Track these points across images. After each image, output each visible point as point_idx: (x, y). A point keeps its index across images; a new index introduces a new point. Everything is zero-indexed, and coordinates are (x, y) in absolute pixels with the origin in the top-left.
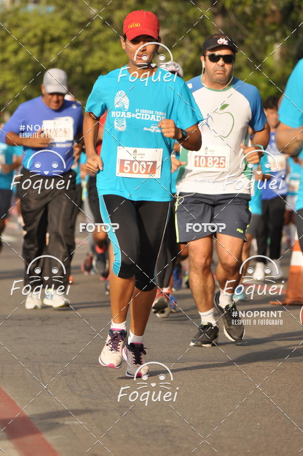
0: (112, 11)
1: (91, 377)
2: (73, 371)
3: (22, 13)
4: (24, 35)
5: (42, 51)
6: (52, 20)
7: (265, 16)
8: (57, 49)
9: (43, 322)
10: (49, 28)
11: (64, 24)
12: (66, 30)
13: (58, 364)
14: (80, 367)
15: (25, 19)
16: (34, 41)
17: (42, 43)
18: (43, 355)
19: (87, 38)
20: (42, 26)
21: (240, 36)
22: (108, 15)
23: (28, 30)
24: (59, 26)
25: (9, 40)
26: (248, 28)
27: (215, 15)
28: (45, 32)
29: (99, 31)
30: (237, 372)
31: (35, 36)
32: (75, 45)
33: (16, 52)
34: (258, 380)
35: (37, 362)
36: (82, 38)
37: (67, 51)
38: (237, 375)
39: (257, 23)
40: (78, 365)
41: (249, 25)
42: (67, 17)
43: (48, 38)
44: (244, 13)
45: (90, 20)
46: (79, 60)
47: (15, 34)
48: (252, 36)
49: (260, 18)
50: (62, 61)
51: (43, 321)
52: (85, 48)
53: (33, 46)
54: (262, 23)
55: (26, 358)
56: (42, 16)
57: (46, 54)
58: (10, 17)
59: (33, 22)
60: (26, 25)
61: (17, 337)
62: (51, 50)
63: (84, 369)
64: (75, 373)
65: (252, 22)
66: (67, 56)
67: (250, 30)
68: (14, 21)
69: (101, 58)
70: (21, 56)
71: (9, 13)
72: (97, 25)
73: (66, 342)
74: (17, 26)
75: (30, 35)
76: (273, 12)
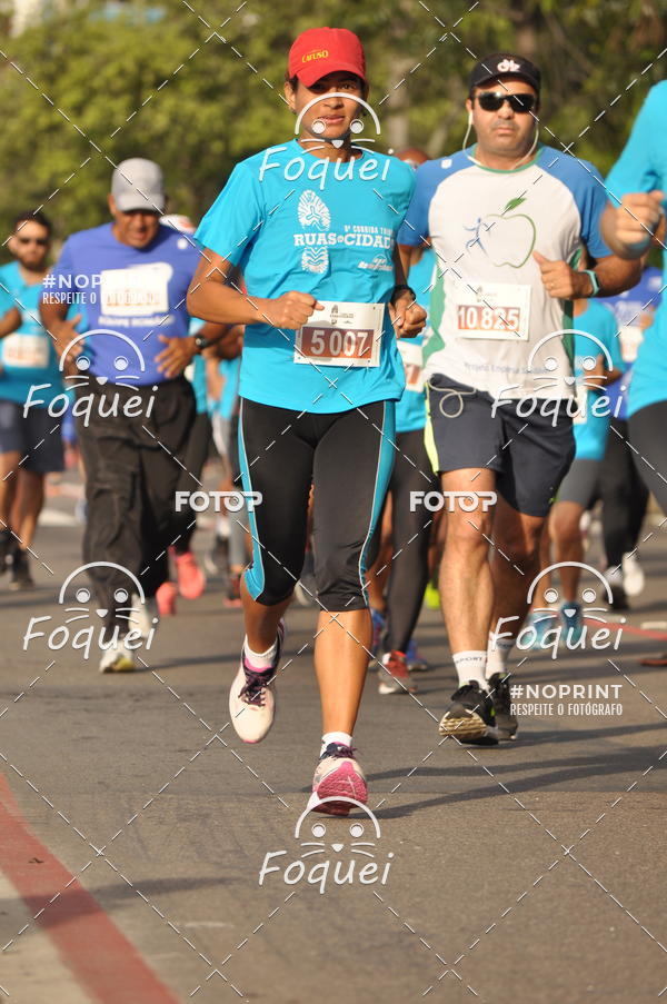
0: (290, 19)
1: (242, 825)
2: (204, 812)
3: (92, 23)
4: (96, 72)
5: (136, 105)
6: (159, 38)
7: (630, 29)
8: (169, 102)
9: (139, 704)
10: (152, 56)
11: (185, 48)
12: (188, 62)
13: (170, 796)
14: (218, 801)
15: (101, 38)
16: (119, 83)
17: (136, 88)
18: (136, 776)
19: (237, 77)
20: (137, 52)
21: (573, 75)
22: (283, 27)
23: (107, 61)
24: (174, 53)
25: (64, 82)
26: (590, 56)
27: (518, 26)
28: (142, 65)
29: (262, 64)
30: (564, 814)
31: (122, 73)
32: (210, 94)
33: (78, 110)
34: (611, 831)
35: (123, 792)
36: (223, 77)
37: (190, 106)
38: (565, 820)
39: (612, 44)
40: (214, 799)
41: (594, 49)
42: (193, 33)
43: (149, 78)
44: (582, 23)
45: (242, 40)
46: (219, 125)
47: (79, 67)
48: (599, 74)
49: (617, 33)
50: (179, 129)
51: (137, 700)
52: (231, 101)
53: (115, 95)
54: (623, 46)
55: (99, 783)
56: (137, 30)
57: (146, 114)
58: (67, 31)
59: (117, 44)
60: (101, 49)
61: (80, 735)
62: (155, 104)
63: (228, 806)
64: (207, 816)
65: (601, 43)
66: (192, 117)
67: (595, 59)
68: (77, 40)
69: (266, 122)
70: (92, 117)
71: (64, 22)
72: (258, 48)
73: (188, 748)
74: (81, 52)
75: (110, 71)
76: (646, 20)
